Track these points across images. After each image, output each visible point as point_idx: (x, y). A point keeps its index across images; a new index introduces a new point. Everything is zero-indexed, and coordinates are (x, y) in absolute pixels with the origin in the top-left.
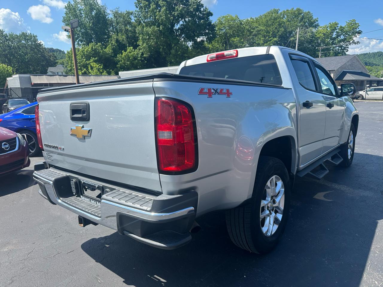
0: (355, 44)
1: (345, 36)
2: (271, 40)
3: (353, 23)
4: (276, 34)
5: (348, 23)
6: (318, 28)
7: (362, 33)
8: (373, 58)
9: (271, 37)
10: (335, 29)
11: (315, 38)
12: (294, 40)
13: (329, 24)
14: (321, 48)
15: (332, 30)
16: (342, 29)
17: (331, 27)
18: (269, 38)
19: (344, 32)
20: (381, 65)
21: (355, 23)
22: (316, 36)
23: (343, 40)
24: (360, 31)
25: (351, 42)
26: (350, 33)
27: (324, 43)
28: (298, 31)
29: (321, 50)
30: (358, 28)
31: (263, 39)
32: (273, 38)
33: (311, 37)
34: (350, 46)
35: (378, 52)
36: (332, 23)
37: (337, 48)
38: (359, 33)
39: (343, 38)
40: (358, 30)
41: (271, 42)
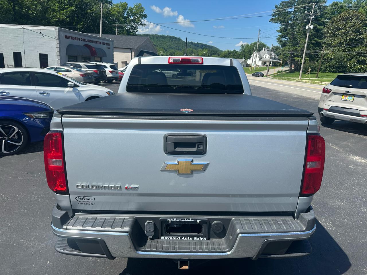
0: (143, 25)
1: (134, 17)
2: (67, 8)
3: (140, 7)
4: (72, 3)
5: (136, 6)
6: (112, 6)
7: (147, 17)
8: (152, 39)
9: (67, 5)
10: (126, 9)
11: (110, 14)
12: (91, 13)
13: (120, 3)
14: (117, 26)
15: (123, 9)
16: (131, 10)
17: (122, 6)
18: (65, 5)
19: (134, 13)
20: (159, 46)
21: (141, 7)
22: (111, 12)
23: (133, 21)
24: (145, 14)
25: (139, 23)
26: (138, 15)
27: (119, 20)
28: (101, 6)
29: (117, 27)
30: (144, 12)
31: (58, 6)
32: (70, 6)
33: (107, 13)
34: (138, 27)
35: (156, 35)
36: (122, 3)
37: (129, 27)
38: (145, 16)
39: (133, 19)
40: (144, 14)
41: (68, 10)
